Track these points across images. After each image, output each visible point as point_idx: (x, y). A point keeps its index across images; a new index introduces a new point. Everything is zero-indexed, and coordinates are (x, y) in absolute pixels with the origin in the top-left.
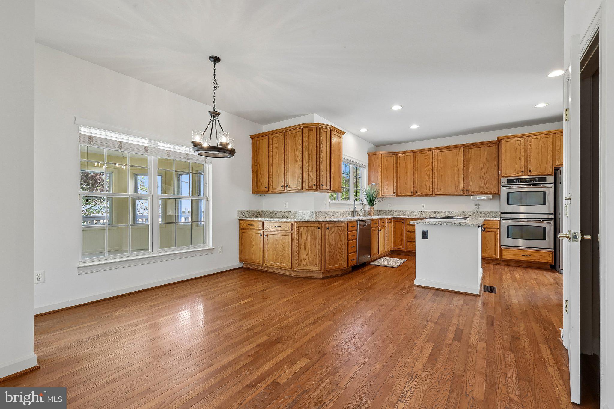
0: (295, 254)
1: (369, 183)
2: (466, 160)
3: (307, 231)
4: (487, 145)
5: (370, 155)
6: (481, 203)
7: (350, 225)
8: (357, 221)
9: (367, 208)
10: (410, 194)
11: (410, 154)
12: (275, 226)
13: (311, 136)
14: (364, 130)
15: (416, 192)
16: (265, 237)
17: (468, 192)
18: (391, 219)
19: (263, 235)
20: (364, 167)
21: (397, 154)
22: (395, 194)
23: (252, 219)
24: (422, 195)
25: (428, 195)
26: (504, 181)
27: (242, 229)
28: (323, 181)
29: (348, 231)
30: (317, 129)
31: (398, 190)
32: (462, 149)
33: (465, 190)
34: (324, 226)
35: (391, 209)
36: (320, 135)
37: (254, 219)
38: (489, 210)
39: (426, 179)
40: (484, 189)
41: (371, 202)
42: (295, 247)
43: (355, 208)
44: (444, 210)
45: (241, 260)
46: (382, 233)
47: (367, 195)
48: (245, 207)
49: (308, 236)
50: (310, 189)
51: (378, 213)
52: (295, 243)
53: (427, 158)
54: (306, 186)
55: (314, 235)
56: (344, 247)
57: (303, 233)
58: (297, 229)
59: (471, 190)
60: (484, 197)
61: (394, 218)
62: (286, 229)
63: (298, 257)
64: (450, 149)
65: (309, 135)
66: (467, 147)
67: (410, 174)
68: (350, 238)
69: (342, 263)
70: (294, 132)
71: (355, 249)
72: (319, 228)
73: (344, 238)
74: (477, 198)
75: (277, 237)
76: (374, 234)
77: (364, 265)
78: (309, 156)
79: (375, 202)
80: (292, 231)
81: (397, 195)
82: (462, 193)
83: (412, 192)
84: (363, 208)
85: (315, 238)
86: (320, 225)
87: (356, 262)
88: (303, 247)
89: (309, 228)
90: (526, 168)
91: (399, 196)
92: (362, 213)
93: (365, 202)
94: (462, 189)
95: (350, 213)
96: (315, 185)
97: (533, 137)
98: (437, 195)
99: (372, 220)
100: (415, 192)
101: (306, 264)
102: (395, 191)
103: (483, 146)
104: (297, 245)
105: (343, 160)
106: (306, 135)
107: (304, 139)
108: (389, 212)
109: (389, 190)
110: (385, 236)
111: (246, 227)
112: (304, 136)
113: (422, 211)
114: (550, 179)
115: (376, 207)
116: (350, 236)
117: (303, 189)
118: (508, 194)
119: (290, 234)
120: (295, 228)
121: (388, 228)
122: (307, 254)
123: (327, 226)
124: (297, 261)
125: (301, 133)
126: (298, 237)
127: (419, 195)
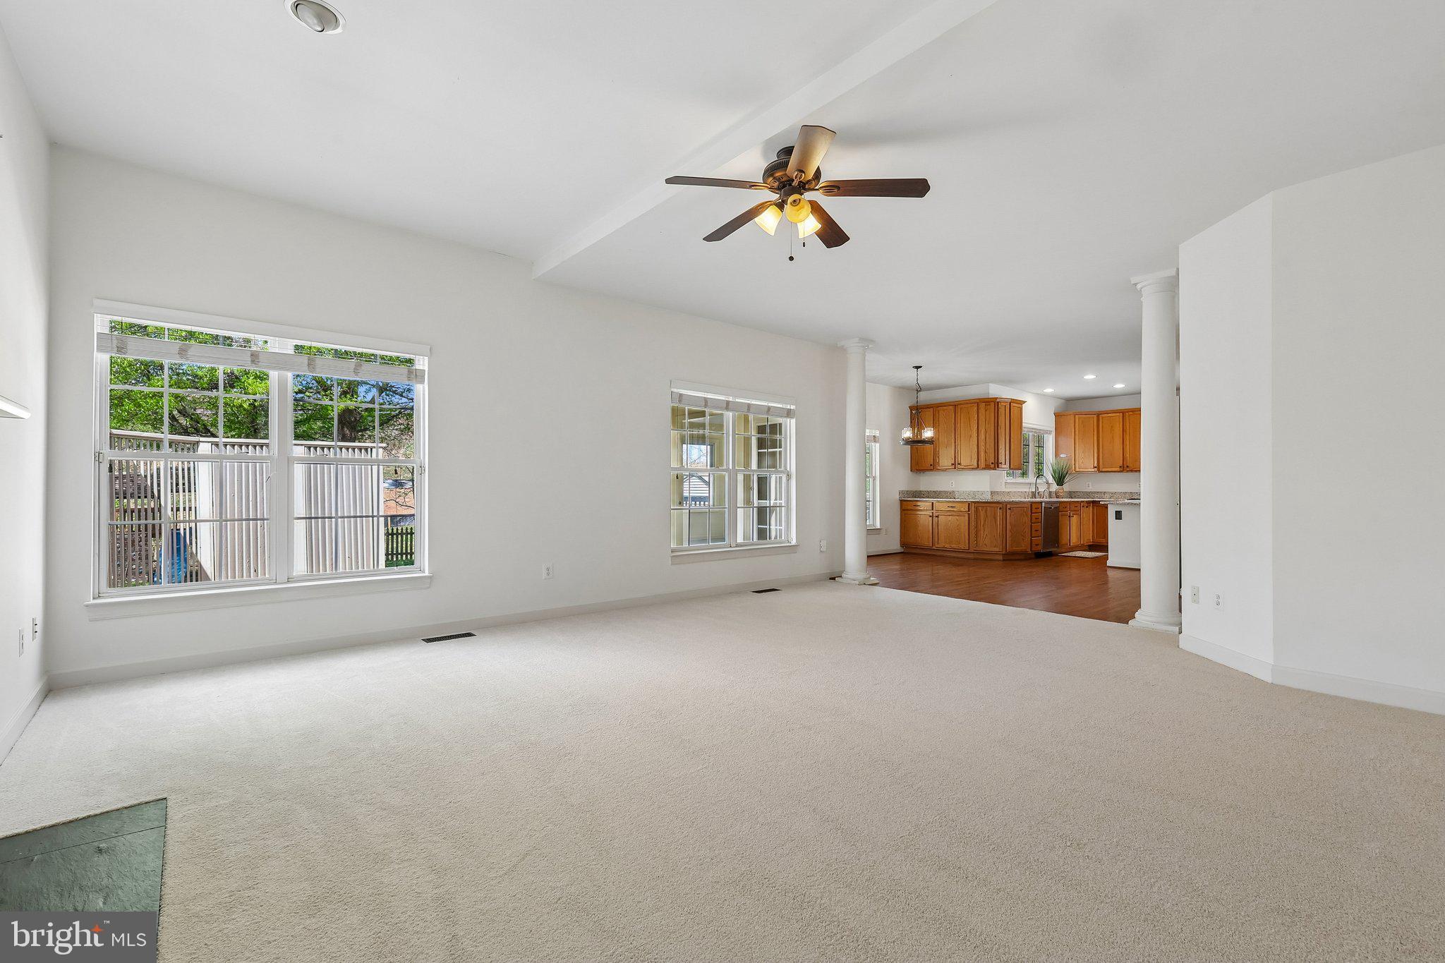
0: (972, 535)
1: (1057, 455)
3: (986, 511)
5: (1057, 415)
7: (1034, 506)
8: (1041, 502)
9: (1054, 487)
11: (1118, 414)
12: (949, 507)
13: (988, 412)
14: (1049, 390)
15: (1128, 467)
16: (935, 519)
18: (1088, 502)
19: (932, 516)
20: (1049, 432)
21: (1098, 414)
22: (1096, 469)
23: (912, 499)
27: (904, 510)
28: (1002, 459)
29: (1032, 513)
30: (993, 404)
31: (1101, 463)
34: (1005, 507)
35: (1090, 489)
36: (998, 410)
37: (919, 499)
41: (1060, 480)
42: (972, 528)
43: (1037, 488)
45: (903, 544)
46: (1074, 520)
47: (1054, 471)
48: (904, 488)
49: (988, 517)
50: (987, 467)
51: (1071, 494)
52: (973, 524)
54: (982, 464)
55: (995, 515)
56: (1028, 530)
57: (982, 513)
58: (975, 510)
61: (1093, 502)
62: (962, 509)
63: (976, 537)
65: (986, 411)
67: (1118, 441)
68: (1034, 520)
69: (1024, 546)
70: (966, 406)
71: (1039, 533)
72: (1000, 508)
73: (1026, 519)
75: (950, 518)
76: (1063, 520)
77: (1050, 554)
78: (986, 432)
79: (1066, 480)
80: (969, 511)
81: (1099, 470)
84: (1048, 488)
85: (995, 518)
86: (1000, 506)
87: (1040, 549)
88: (982, 528)
89: (988, 508)
91: (1102, 472)
92: (1047, 494)
93: (1051, 480)
95: (1031, 494)
96: (992, 463)
99: (1061, 502)
100: (1125, 466)
101: (986, 545)
102: (1096, 465)
104: (975, 526)
105: (1023, 429)
106: (982, 411)
107: (980, 415)
108: (1088, 494)
109: (1087, 461)
110: (1079, 523)
111: (910, 508)
112: (980, 411)
115: (1066, 487)
116: (1033, 518)
117: (978, 467)
119: (967, 515)
120: (973, 508)
121: (1084, 515)
122: (987, 535)
123: (1009, 506)
124: (975, 542)
125: (976, 408)
126: (975, 518)
127: (1132, 471)
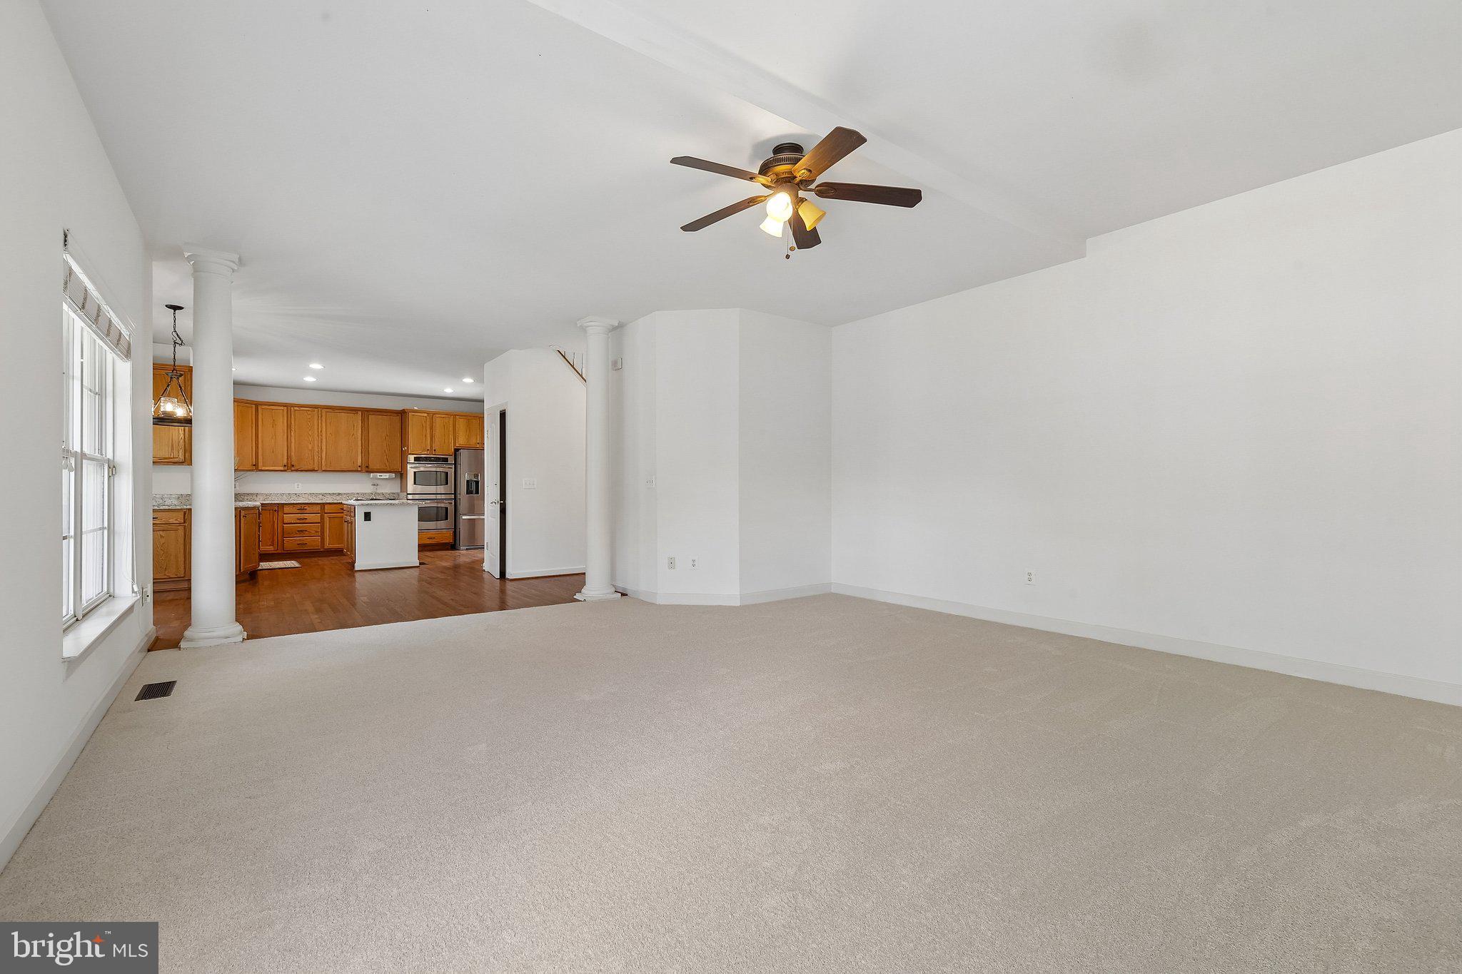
2: (365, 429)
4: (389, 414)
6: (379, 482)
10: (281, 468)
11: (281, 408)
15: (293, 466)
17: (367, 469)
21: (258, 405)
22: (254, 468)
24: (302, 470)
25: (312, 470)
26: (411, 458)
31: (260, 461)
32: (360, 413)
33: (364, 467)
40: (386, 466)
53: (309, 418)
59: (370, 467)
60: (386, 476)
61: (262, 505)
64: (345, 411)
66: (366, 413)
67: (281, 438)
74: (377, 477)
81: (257, 468)
82: (359, 469)
83: (285, 466)
90: (431, 447)
91: (261, 470)
94: (360, 464)
97: (437, 416)
100: (290, 465)
102: (254, 462)
103: (383, 414)
114: (451, 460)
118: (415, 472)
127: (297, 470)
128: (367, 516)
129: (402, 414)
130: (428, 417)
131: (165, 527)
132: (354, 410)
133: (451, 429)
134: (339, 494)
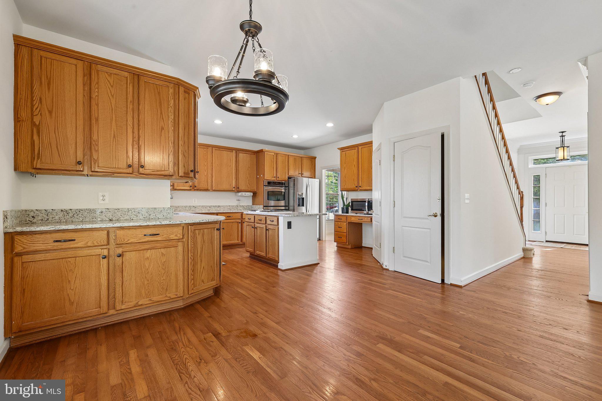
2: (237, 162)
3: (203, 235)
4: (250, 153)
6: (242, 198)
10: (189, 188)
12: (145, 235)
13: (186, 101)
15: (195, 187)
24: (200, 190)
25: (207, 190)
26: (266, 183)
30: (193, 94)
32: (234, 151)
38: (246, 205)
39: (204, 174)
40: (248, 188)
42: (190, 261)
44: (214, 205)
49: (204, 242)
53: (205, 154)
54: (181, 171)
55: (211, 240)
57: (199, 238)
58: (192, 235)
59: (240, 188)
60: (247, 194)
62: (172, 237)
63: (194, 275)
64: (225, 150)
66: (238, 151)
74: (244, 195)
80: (183, 238)
83: (191, 186)
85: (212, 243)
86: (217, 226)
88: (199, 259)
89: (205, 230)
90: (276, 175)
91: (176, 189)
94: (234, 186)
97: (279, 154)
98: (215, 190)
101: (203, 281)
103: (248, 153)
104: (192, 258)
113: (194, 205)
114: (286, 184)
118: (268, 192)
119: (180, 244)
122: (204, 268)
124: (193, 281)
126: (193, 246)
127: (198, 190)
128: (289, 225)
129: (259, 153)
130: (275, 156)
131: (166, 243)
132: (230, 149)
133: (287, 163)
134: (219, 206)
